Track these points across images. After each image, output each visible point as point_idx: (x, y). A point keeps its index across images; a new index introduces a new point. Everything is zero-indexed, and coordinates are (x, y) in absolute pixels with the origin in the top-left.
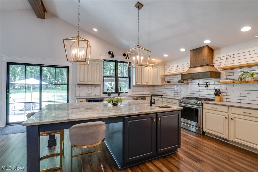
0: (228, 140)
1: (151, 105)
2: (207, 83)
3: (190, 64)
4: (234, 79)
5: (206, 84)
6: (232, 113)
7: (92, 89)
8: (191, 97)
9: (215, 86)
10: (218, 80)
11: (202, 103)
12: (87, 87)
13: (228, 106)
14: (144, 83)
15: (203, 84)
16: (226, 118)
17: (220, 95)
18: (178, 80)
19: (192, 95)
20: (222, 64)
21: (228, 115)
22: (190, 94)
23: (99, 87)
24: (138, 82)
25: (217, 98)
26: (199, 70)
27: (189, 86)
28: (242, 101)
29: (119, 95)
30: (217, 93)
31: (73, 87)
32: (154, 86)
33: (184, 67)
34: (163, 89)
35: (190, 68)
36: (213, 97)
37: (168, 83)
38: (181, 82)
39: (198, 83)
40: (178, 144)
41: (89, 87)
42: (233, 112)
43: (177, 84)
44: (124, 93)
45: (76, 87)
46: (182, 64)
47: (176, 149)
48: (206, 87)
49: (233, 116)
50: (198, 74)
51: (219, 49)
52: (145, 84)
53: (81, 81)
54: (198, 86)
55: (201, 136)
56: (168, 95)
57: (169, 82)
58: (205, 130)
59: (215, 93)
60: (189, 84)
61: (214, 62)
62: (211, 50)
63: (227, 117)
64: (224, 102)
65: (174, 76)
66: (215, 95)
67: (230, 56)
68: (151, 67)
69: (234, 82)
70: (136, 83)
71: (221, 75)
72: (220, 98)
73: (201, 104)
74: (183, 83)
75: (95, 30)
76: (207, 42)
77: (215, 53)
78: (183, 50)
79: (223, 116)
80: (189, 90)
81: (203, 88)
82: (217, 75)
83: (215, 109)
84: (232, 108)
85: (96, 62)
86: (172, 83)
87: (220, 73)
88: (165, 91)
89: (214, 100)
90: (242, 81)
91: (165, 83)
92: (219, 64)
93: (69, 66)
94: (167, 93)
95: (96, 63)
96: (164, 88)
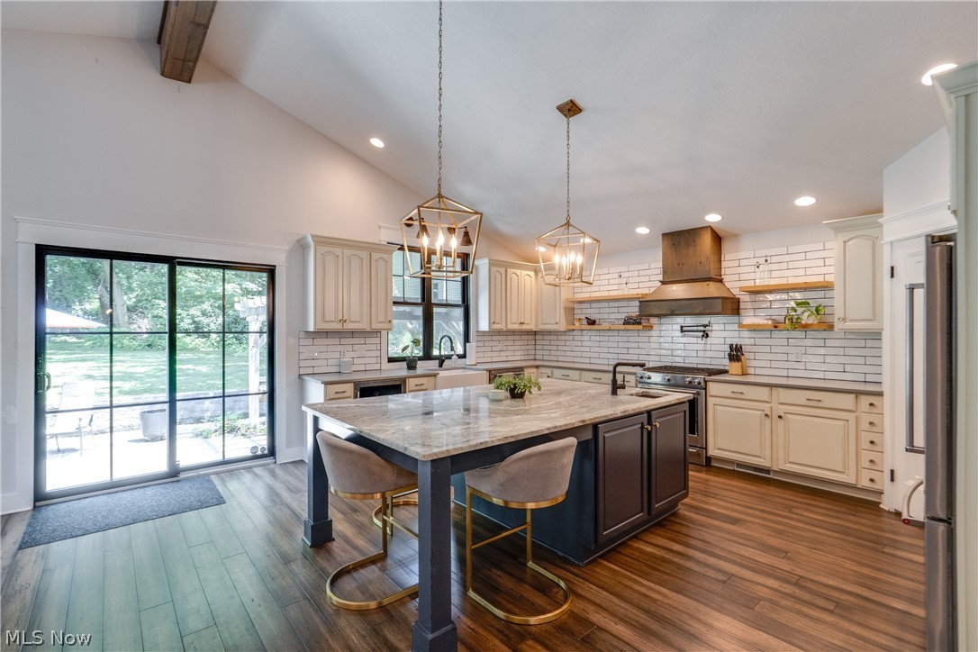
0: (768, 471)
1: (614, 392)
2: (705, 326)
3: (660, 271)
4: (773, 317)
5: (702, 328)
6: (780, 404)
7: (356, 347)
8: (663, 364)
9: (725, 334)
10: (735, 319)
11: (706, 382)
12: (336, 341)
13: (771, 386)
14: (512, 323)
15: (695, 328)
16: (766, 415)
17: (743, 357)
18: (623, 316)
19: (664, 359)
20: (743, 277)
21: (771, 408)
22: (657, 358)
23: (377, 340)
24: (498, 320)
25: (735, 368)
26: (678, 291)
27: (654, 333)
28: (791, 373)
29: (441, 365)
30: (736, 353)
31: (292, 341)
32: (535, 333)
33: (638, 279)
34: (567, 343)
35: (663, 283)
36: (725, 363)
37: (589, 324)
38: (634, 324)
39: (682, 327)
40: (685, 489)
41: (344, 341)
42: (781, 401)
43: (623, 327)
44: (455, 357)
45: (303, 342)
46: (631, 268)
47: (675, 504)
48: (703, 336)
49: (782, 410)
50: (679, 302)
51: (735, 236)
52: (516, 327)
53: (327, 319)
54: (680, 334)
55: (704, 469)
56: (587, 360)
57: (592, 322)
58: (712, 452)
59: (730, 355)
60: (655, 327)
61: (723, 270)
62: (718, 239)
63: (769, 413)
64: (748, 376)
65: (606, 304)
66: (730, 360)
67: (766, 261)
68: (532, 274)
69: (776, 327)
70: (491, 323)
71: (742, 306)
72: (742, 367)
73: (703, 384)
74: (640, 327)
75: (377, 143)
76: (713, 218)
77: (725, 246)
78: (643, 230)
79: (760, 412)
80: (653, 346)
81: (694, 340)
82: (732, 306)
83: (738, 396)
84: (780, 389)
85: (373, 254)
86: (605, 325)
87: (738, 301)
88: (575, 349)
89: (725, 372)
90: (795, 324)
91: (577, 324)
92: (736, 277)
93: (275, 266)
94: (584, 355)
95: (375, 256)
96: (571, 338)
